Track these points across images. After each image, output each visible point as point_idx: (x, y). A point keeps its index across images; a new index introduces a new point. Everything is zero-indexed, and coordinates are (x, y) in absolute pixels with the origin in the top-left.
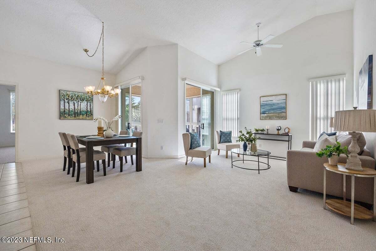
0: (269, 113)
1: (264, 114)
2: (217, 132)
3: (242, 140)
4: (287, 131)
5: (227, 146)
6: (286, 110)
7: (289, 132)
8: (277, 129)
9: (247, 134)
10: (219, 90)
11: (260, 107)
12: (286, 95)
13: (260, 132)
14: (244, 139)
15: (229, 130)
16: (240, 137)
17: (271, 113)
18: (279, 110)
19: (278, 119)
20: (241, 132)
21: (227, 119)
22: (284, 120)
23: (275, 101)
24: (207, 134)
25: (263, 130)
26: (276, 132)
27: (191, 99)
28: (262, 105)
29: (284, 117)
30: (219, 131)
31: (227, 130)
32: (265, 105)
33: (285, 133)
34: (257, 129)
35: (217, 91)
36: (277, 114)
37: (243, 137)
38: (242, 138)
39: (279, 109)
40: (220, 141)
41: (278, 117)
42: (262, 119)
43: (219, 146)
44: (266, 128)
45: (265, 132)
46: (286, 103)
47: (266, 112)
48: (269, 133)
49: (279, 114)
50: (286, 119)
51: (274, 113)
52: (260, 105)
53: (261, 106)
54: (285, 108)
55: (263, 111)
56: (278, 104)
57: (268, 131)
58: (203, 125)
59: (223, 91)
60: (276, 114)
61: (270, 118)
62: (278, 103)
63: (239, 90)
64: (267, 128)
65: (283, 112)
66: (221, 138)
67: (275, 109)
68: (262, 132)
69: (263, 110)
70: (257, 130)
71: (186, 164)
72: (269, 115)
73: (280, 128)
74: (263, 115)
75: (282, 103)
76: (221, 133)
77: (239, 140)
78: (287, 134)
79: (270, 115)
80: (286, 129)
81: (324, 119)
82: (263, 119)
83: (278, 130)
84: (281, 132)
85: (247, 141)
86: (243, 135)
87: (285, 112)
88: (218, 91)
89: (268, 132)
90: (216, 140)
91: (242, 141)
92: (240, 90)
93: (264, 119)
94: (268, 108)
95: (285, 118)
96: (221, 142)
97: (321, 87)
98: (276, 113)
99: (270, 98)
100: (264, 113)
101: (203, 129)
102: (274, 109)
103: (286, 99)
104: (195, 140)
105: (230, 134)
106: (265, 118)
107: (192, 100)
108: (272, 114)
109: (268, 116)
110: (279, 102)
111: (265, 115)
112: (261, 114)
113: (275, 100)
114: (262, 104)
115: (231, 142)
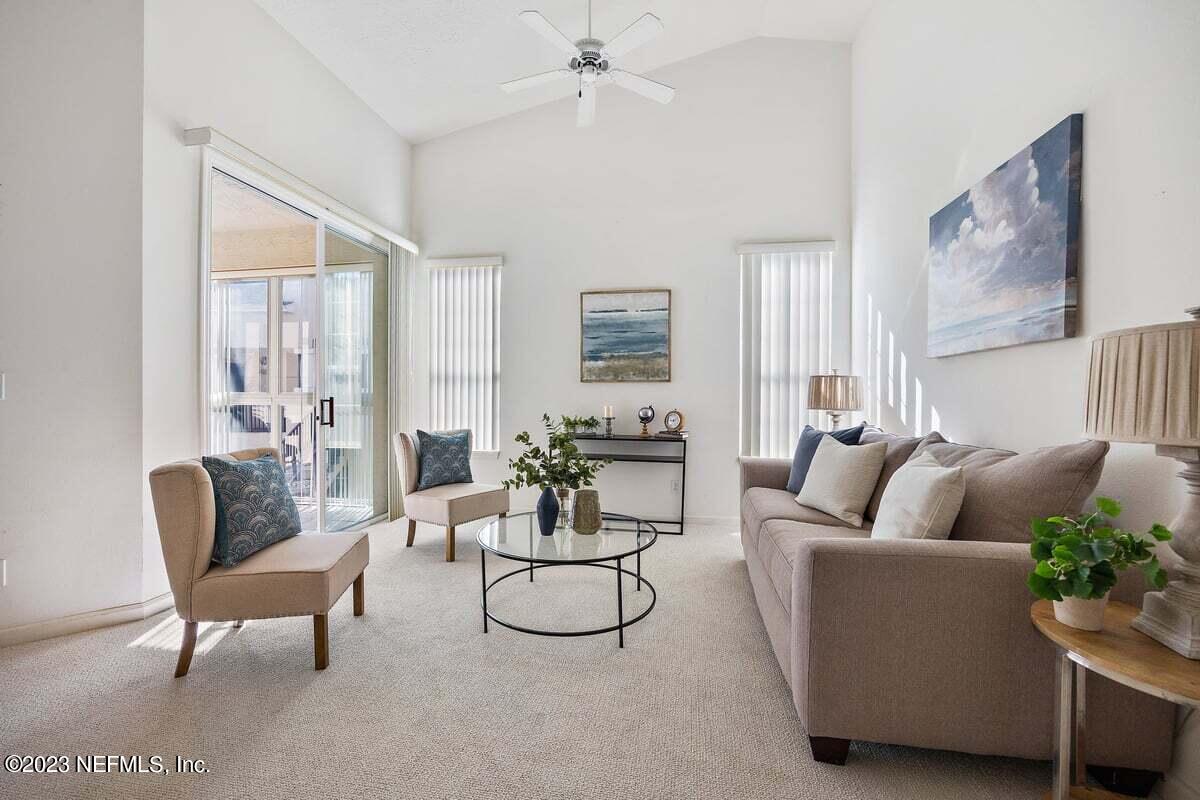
0: (612, 357)
1: (596, 359)
2: (403, 436)
3: (534, 479)
4: (673, 424)
5: (451, 503)
6: (669, 348)
7: (680, 426)
8: (641, 418)
9: (553, 446)
10: (413, 249)
11: (582, 333)
12: (669, 291)
13: (580, 430)
14: (543, 472)
15: (458, 428)
16: (521, 465)
17: (619, 358)
18: (646, 346)
19: (642, 379)
20: (523, 438)
21: (448, 379)
22: (662, 383)
23: (633, 314)
24: (358, 445)
25: (591, 423)
26: (637, 429)
27: (274, 283)
28: (588, 326)
29: (664, 373)
30: (412, 434)
31: (450, 429)
32: (599, 326)
33: (668, 432)
34: (572, 419)
35: (403, 255)
36: (640, 361)
37: (537, 463)
38: (529, 468)
39: (648, 342)
40: (419, 480)
41: (643, 372)
42: (587, 381)
43: (413, 503)
44: (602, 412)
45: (600, 431)
46: (669, 322)
47: (604, 352)
48: (614, 432)
49: (645, 364)
50: (669, 381)
51: (628, 357)
52: (579, 326)
53: (585, 328)
54: (666, 340)
55: (591, 348)
56: (643, 323)
57: (609, 424)
58: (327, 405)
59: (430, 258)
60: (635, 361)
61: (617, 376)
62: (645, 319)
63: (500, 258)
64: (608, 414)
65: (660, 355)
66: (425, 466)
67: (635, 343)
68: (589, 431)
69: (590, 345)
70: (570, 424)
71: (182, 670)
72: (610, 363)
73: (650, 413)
74: (592, 363)
75: (655, 322)
76: (422, 444)
77: (518, 477)
78: (674, 437)
79: (616, 363)
80: (671, 418)
81: (778, 382)
82: (590, 381)
83: (645, 420)
84: (655, 428)
85: (556, 480)
86: (536, 453)
87: (665, 355)
88: (408, 252)
89: (609, 431)
90: (397, 473)
91: (529, 485)
92: (504, 261)
93: (596, 381)
94: (609, 337)
95: (664, 376)
96: (423, 483)
97: (771, 274)
98: (638, 358)
99: (614, 302)
100: (594, 356)
101: (332, 424)
102: (627, 343)
103: (670, 310)
104: (258, 500)
105: (463, 442)
106: (600, 377)
107: (280, 287)
108: (622, 362)
109: (609, 367)
110: (651, 316)
111: (601, 363)
112: (583, 359)
113: (635, 309)
114: (590, 322)
115: (466, 479)
